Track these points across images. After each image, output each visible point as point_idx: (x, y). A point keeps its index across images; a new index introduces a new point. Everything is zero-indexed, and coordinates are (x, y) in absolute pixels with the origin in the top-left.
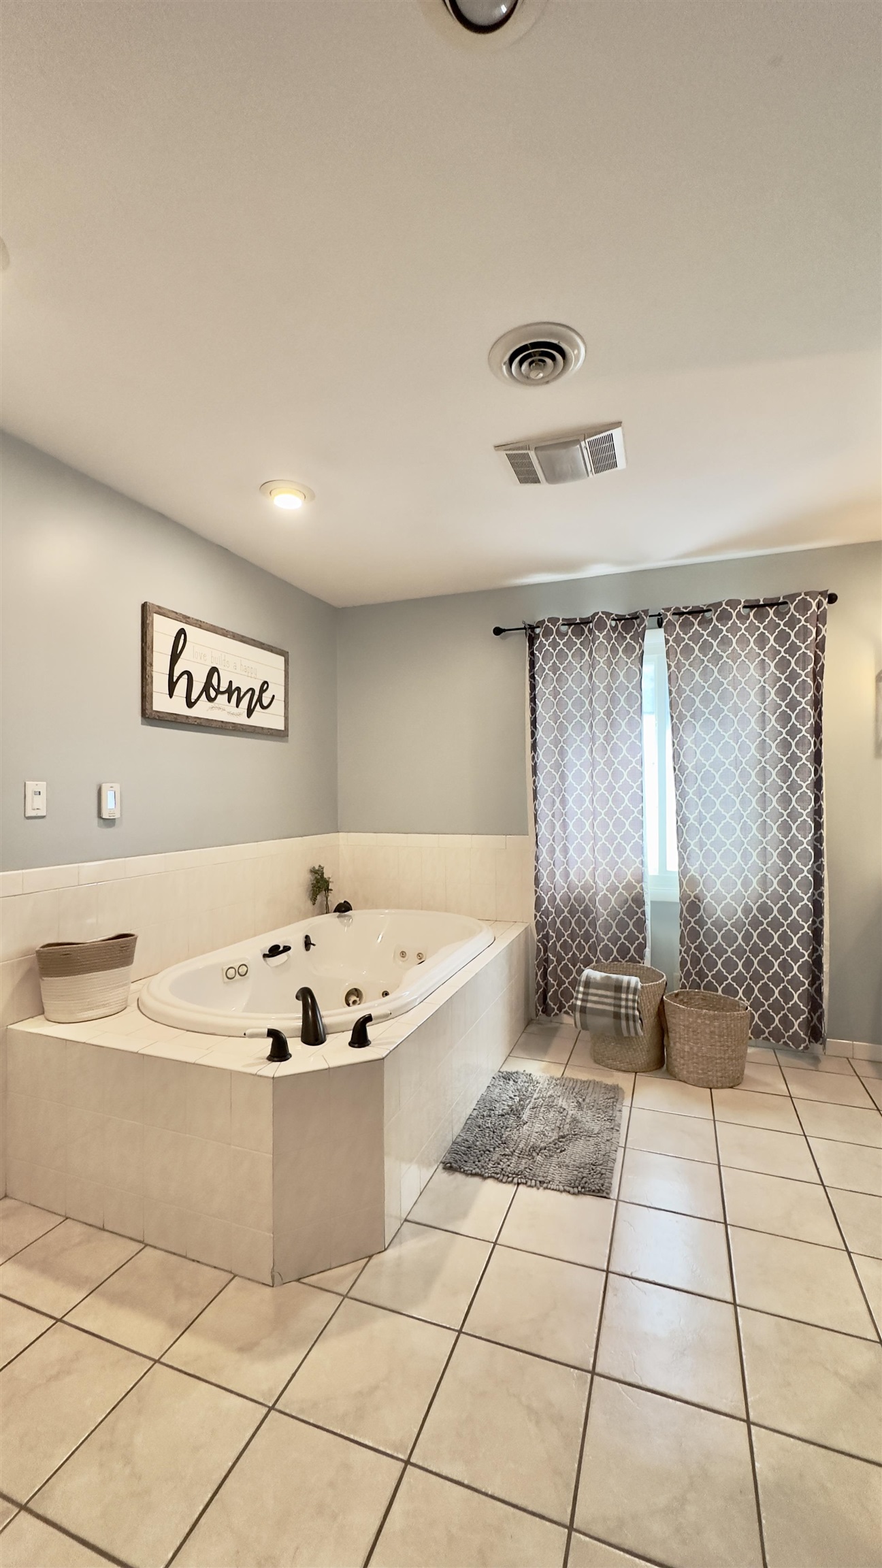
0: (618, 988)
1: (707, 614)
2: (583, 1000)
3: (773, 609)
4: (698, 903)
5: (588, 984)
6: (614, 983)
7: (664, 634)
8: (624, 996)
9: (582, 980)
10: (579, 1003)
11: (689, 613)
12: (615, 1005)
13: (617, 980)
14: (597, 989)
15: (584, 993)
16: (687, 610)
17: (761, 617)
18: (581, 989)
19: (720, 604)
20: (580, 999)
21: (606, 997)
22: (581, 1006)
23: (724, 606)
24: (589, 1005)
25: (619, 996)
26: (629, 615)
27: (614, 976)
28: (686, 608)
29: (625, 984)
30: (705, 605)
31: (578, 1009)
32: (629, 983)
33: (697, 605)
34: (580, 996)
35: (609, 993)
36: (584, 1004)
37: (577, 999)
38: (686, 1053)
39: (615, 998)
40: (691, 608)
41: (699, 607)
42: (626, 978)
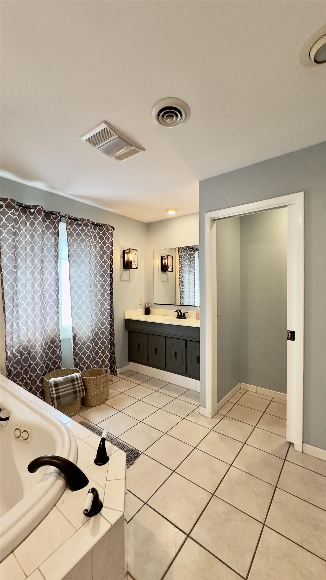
0: (73, 380)
1: (80, 222)
2: (56, 393)
3: (98, 227)
4: (75, 337)
5: (56, 384)
6: (70, 379)
7: (66, 225)
8: (76, 383)
9: (52, 384)
10: (55, 395)
11: (73, 219)
12: (73, 388)
13: (71, 377)
14: (63, 385)
15: (55, 390)
16: (72, 218)
17: (95, 229)
18: (54, 389)
19: (85, 220)
20: (55, 394)
21: (69, 386)
22: (57, 397)
23: (86, 221)
24: (61, 394)
25: (74, 384)
26: (48, 211)
27: (69, 376)
28: (72, 217)
29: (75, 378)
30: (78, 218)
31: (55, 398)
32: (76, 376)
33: (76, 217)
34: (54, 392)
35: (69, 385)
36: (58, 395)
37: (53, 394)
38: (95, 395)
39: (73, 385)
40: (73, 217)
41: (76, 218)
42: (74, 375)
